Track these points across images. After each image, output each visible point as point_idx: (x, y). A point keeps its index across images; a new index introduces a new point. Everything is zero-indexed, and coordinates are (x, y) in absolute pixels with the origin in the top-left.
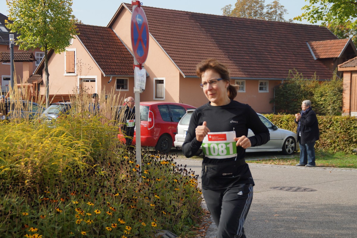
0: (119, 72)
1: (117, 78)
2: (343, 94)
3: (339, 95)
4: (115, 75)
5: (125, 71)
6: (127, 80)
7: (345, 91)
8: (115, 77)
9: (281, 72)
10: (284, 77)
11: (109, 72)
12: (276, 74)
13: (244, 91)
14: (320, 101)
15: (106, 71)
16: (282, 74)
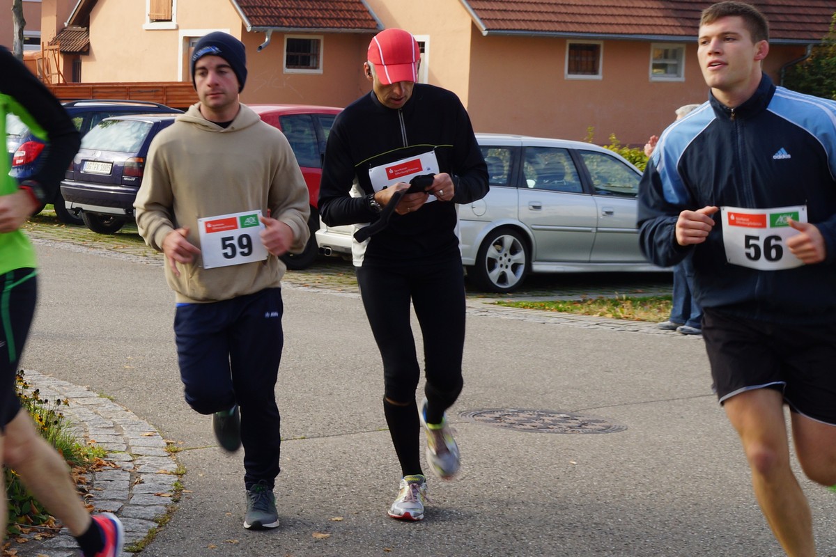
0: (294, 18)
1: (286, 37)
4: (282, 26)
5: (312, 14)
6: (318, 41)
8: (283, 33)
9: (806, 19)
10: (816, 36)
11: (263, 17)
12: (791, 26)
13: (679, 76)
15: (256, 17)
16: (808, 27)
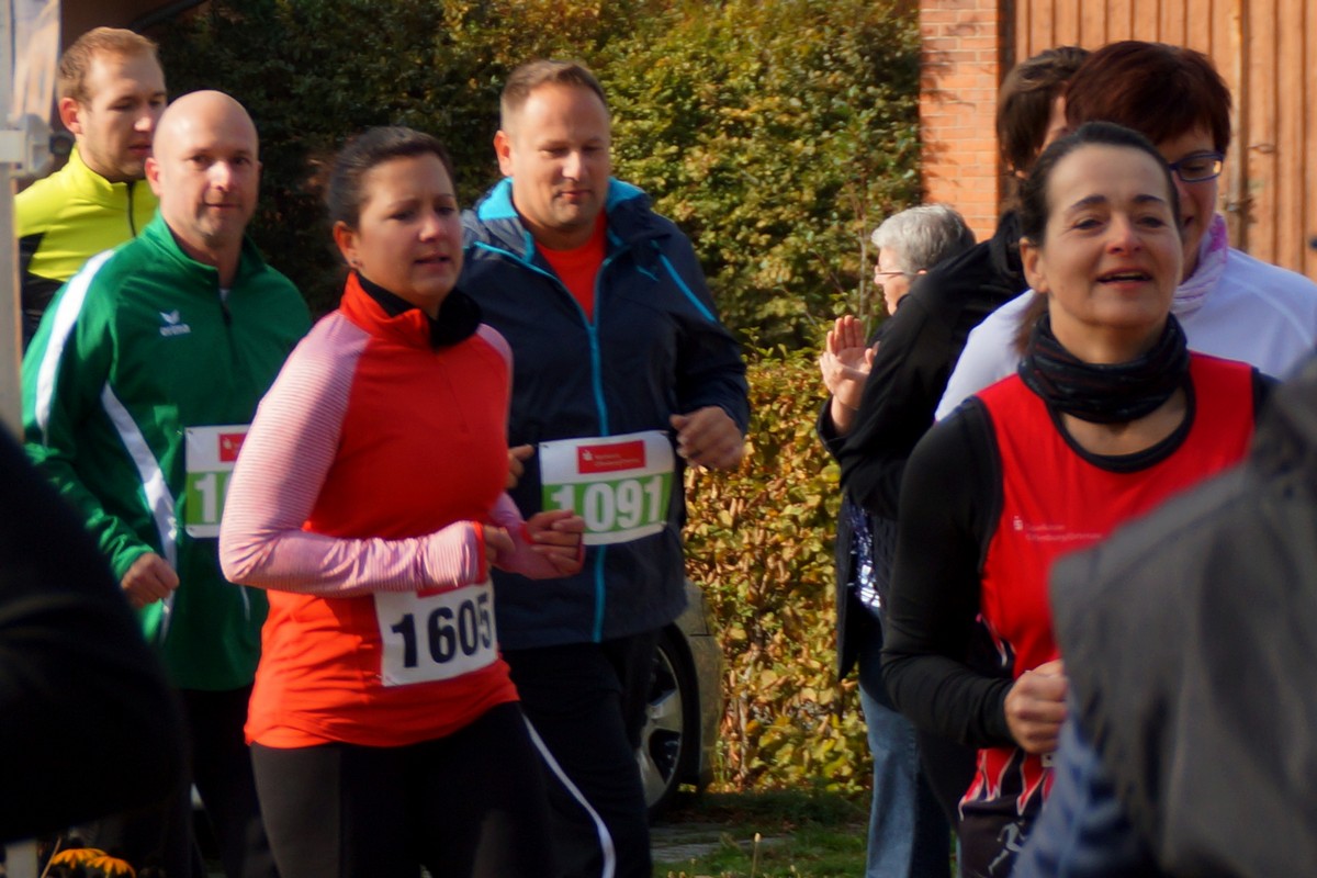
2: (927, 107)
3: (875, 123)
7: (944, 70)
14: (671, 186)
